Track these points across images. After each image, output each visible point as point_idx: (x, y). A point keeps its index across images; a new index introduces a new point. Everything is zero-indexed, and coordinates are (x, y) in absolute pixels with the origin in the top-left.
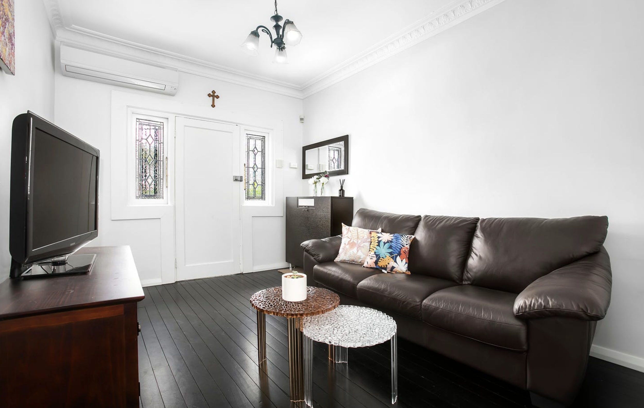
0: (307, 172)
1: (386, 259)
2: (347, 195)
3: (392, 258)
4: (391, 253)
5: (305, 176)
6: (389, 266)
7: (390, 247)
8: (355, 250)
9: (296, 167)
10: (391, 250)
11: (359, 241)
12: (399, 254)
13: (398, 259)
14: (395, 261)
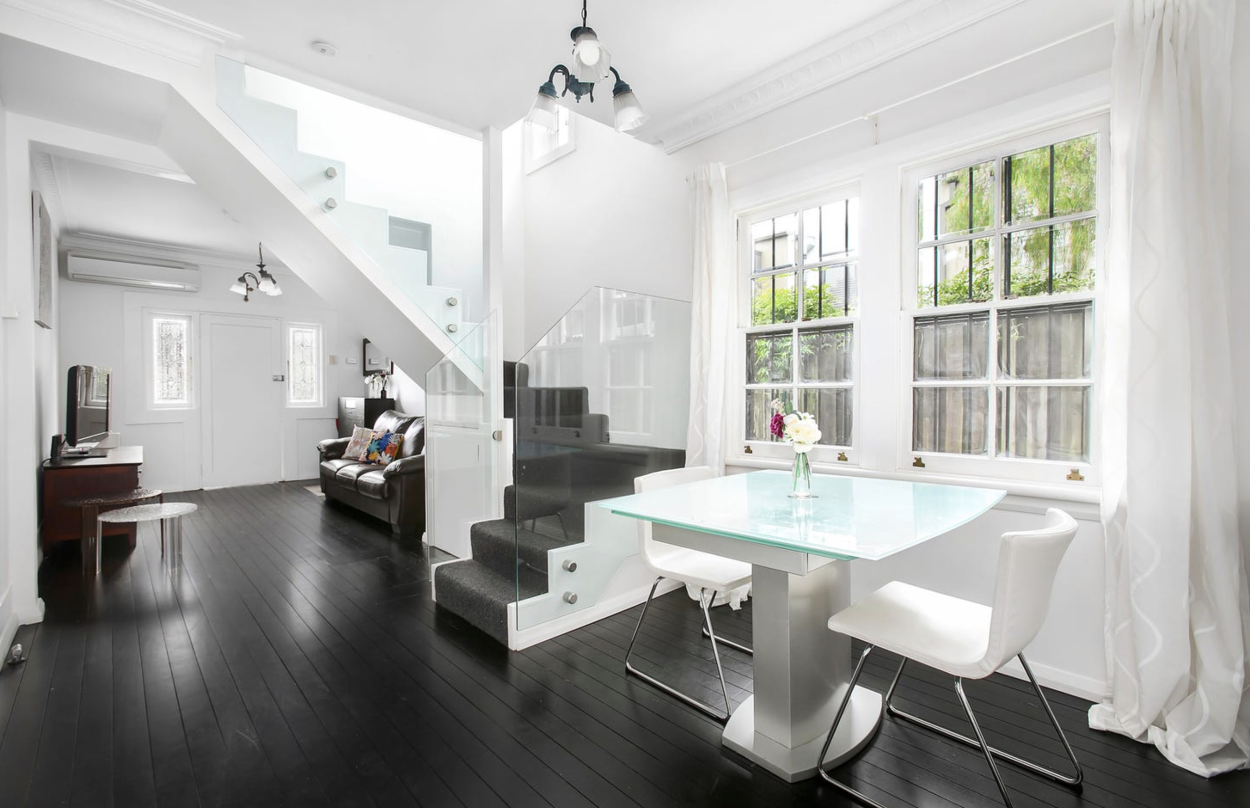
0: (368, 368)
1: (375, 454)
2: (388, 396)
3: (379, 453)
4: (378, 449)
5: (366, 373)
6: (377, 460)
7: (379, 444)
8: (358, 448)
9: (355, 362)
10: (378, 447)
11: (363, 440)
12: (385, 449)
13: (383, 453)
14: (381, 455)
